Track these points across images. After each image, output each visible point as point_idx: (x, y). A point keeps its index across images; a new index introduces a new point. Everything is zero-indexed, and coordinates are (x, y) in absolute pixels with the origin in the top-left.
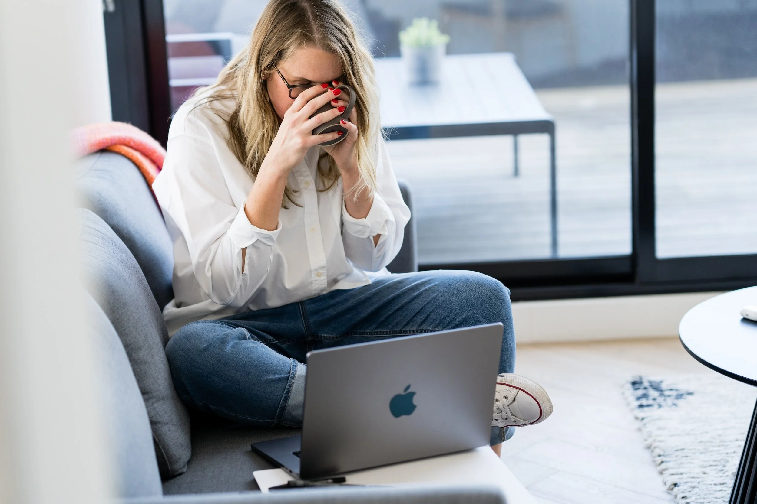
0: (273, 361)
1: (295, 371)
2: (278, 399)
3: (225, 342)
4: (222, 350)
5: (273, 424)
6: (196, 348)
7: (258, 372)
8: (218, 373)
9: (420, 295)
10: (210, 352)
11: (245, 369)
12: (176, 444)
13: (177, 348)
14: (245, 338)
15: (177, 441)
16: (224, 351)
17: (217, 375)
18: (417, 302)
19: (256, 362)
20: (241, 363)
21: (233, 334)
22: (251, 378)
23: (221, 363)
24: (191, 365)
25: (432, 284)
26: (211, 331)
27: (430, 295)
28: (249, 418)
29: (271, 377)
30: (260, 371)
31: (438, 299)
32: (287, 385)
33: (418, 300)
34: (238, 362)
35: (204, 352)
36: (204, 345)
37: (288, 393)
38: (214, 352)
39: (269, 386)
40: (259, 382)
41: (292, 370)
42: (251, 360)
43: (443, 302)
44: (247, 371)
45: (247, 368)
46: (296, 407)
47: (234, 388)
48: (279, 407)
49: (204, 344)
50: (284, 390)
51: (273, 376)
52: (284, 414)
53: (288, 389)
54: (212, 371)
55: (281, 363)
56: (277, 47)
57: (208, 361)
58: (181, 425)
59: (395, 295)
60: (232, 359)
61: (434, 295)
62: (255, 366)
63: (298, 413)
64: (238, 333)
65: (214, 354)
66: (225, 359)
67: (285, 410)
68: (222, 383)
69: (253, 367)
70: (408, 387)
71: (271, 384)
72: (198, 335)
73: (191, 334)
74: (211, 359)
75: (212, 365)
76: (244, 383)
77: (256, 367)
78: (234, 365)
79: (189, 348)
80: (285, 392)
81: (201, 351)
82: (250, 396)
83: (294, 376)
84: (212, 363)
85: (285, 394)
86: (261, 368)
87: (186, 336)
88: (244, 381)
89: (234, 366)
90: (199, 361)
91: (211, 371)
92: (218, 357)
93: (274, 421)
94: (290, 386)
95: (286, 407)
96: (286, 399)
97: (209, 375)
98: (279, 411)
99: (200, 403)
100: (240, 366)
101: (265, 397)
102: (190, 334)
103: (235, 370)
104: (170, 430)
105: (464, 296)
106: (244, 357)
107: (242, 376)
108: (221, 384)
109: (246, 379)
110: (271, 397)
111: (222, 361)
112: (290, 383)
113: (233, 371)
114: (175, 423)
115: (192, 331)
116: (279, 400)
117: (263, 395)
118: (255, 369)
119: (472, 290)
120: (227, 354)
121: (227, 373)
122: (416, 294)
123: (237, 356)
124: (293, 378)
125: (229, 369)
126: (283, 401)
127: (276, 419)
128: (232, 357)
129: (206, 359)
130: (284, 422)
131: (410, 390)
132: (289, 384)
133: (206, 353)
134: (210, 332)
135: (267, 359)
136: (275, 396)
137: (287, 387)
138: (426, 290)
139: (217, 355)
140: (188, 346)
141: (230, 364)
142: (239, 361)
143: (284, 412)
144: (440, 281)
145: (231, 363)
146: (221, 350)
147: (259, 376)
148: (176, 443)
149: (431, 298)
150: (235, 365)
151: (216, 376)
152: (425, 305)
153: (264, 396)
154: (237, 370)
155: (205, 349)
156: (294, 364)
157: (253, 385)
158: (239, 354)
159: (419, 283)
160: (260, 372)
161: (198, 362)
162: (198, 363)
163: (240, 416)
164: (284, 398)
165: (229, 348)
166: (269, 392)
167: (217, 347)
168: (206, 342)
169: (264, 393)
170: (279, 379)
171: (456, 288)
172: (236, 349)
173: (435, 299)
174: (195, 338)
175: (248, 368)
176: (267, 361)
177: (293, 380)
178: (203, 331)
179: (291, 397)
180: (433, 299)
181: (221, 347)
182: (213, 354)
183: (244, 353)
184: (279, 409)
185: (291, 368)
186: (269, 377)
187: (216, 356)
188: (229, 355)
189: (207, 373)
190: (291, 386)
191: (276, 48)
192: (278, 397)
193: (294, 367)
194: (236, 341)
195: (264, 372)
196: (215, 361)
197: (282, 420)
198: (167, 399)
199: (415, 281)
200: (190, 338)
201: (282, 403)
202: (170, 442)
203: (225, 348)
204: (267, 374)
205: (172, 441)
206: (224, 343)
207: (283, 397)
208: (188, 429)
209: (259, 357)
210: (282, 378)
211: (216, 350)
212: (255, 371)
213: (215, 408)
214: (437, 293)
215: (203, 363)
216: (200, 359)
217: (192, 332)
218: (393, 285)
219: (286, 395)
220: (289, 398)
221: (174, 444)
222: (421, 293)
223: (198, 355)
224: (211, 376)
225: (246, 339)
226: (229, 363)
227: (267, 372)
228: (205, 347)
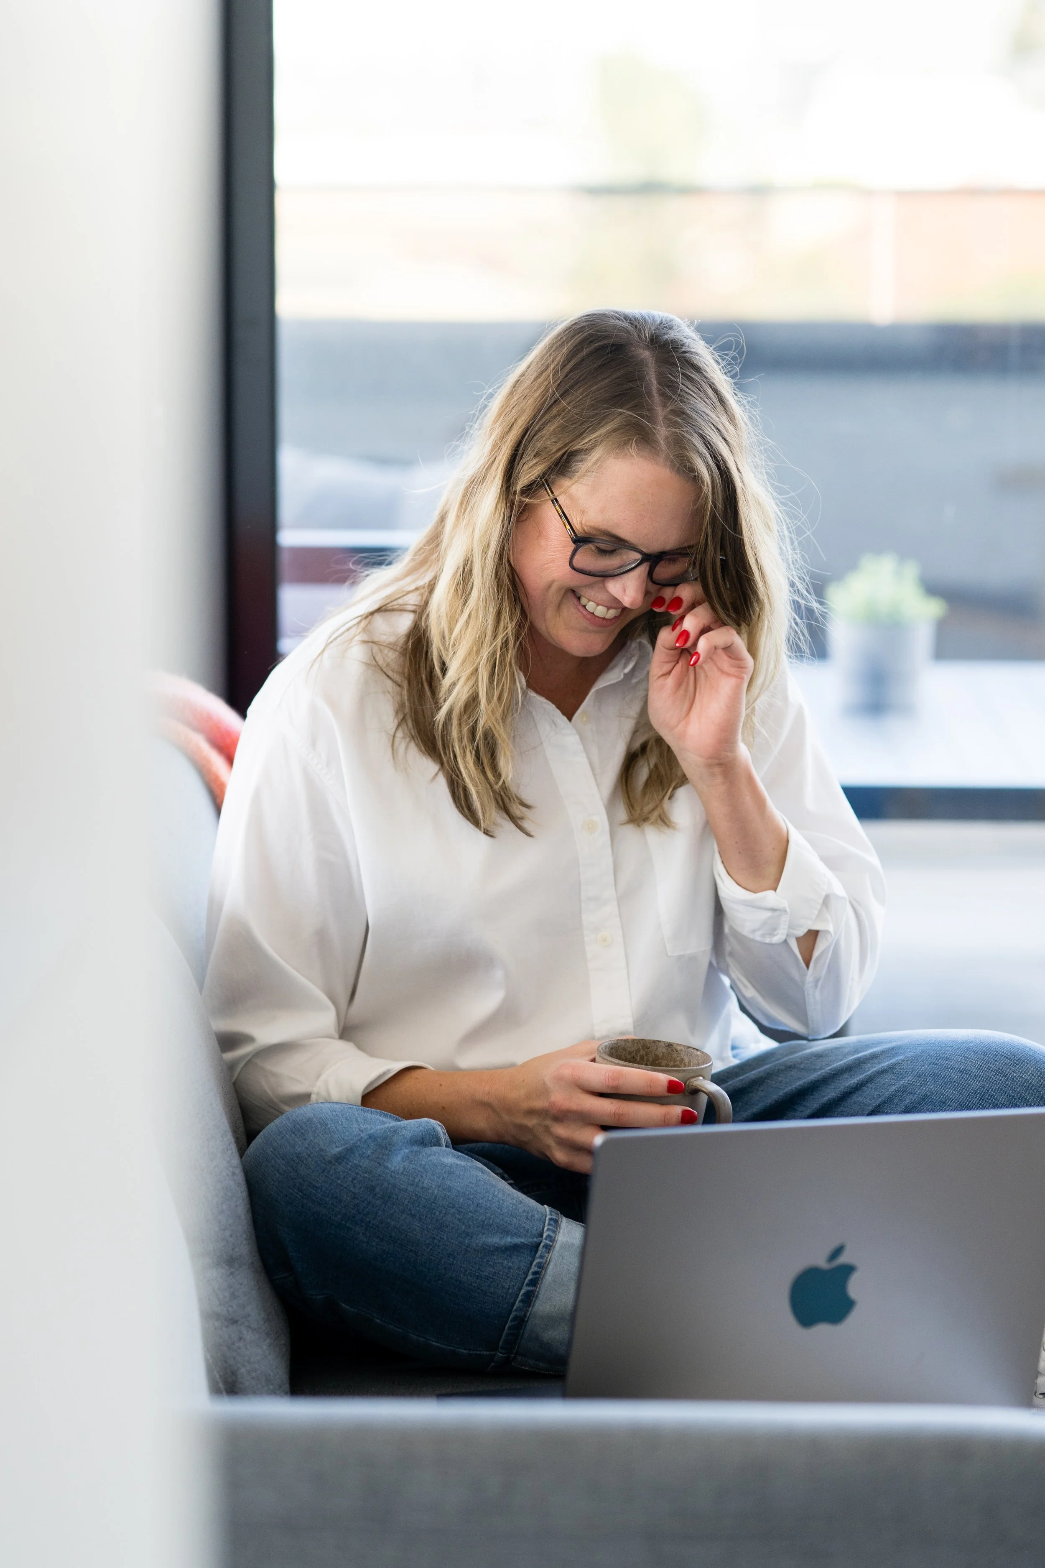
0: (501, 1202)
1: (554, 1232)
2: (508, 1296)
3: (390, 1145)
4: (380, 1164)
5: (492, 1364)
6: (316, 1154)
7: (464, 1223)
8: (368, 1219)
9: (867, 1082)
10: (351, 1166)
11: (435, 1214)
12: (254, 1374)
13: (270, 1153)
14: (437, 1143)
15: (257, 1366)
16: (385, 1167)
17: (363, 1224)
18: (860, 1099)
19: (461, 1200)
20: (425, 1198)
21: (409, 1128)
22: (445, 1238)
23: (375, 1195)
24: (301, 1194)
25: (897, 1056)
26: (357, 1120)
27: (893, 1082)
28: (434, 1343)
29: (495, 1240)
30: (471, 1223)
31: (911, 1093)
32: (534, 1263)
33: (861, 1095)
34: (416, 1195)
35: (337, 1164)
36: (338, 1149)
37: (534, 1283)
38: (361, 1166)
39: (489, 1261)
40: (466, 1250)
41: (548, 1229)
42: (449, 1194)
43: (923, 1100)
44: (437, 1220)
45: (437, 1213)
46: (552, 1321)
47: (403, 1261)
48: (511, 1316)
49: (337, 1147)
50: (526, 1275)
51: (501, 1238)
52: (523, 1334)
53: (535, 1273)
54: (352, 1211)
55: (520, 1210)
56: (561, 442)
57: (345, 1188)
58: (268, 1334)
59: (804, 1083)
60: (402, 1187)
61: (901, 1082)
62: (458, 1210)
63: (556, 1335)
64: (421, 1128)
65: (360, 1172)
66: (386, 1184)
67: (525, 1326)
68: (374, 1244)
69: (452, 1211)
70: (837, 1252)
71: (495, 1257)
72: (324, 1124)
73: (308, 1121)
74: (352, 1182)
75: (354, 1198)
76: (429, 1250)
77: (460, 1212)
78: (406, 1202)
79: (300, 1154)
80: (526, 1281)
81: (330, 1162)
82: (440, 1282)
83: (551, 1244)
84: (353, 1193)
85: (528, 1285)
86: (472, 1217)
87: (295, 1126)
88: (429, 1244)
89: (407, 1205)
90: (322, 1186)
91: (350, 1212)
92: (369, 1179)
93: (495, 1355)
94: (540, 1266)
95: (526, 1319)
96: (529, 1298)
97: (343, 1222)
98: (510, 1328)
99: (316, 1295)
100: (421, 1206)
101: (479, 1289)
102: (305, 1120)
103: (408, 1215)
104: (240, 1339)
105: (975, 1085)
106: (433, 1186)
107: (426, 1232)
108: (373, 1246)
109: (434, 1238)
110: (492, 1290)
111: (377, 1190)
112: (541, 1260)
113: (404, 1216)
114: (254, 1326)
115: (311, 1115)
116: (512, 1301)
117: (474, 1284)
118: (457, 1216)
119: (998, 1071)
120: (393, 1174)
121: (389, 1221)
122: (858, 1081)
123: (417, 1180)
124: (548, 1248)
125: (395, 1212)
126: (520, 1302)
127: (502, 1348)
128: (403, 1182)
129: (339, 1182)
130: (519, 1358)
131: (843, 1259)
132: (539, 1263)
133: (340, 1168)
134: (354, 1122)
135: (488, 1197)
136: (503, 1287)
137: (534, 1269)
138: (883, 1072)
139: (366, 1175)
140: (299, 1149)
141: (397, 1199)
142: (419, 1194)
143: (522, 1331)
144: (919, 1050)
145: (399, 1198)
146: (378, 1163)
147: (467, 1234)
148: (255, 1371)
149: (893, 1088)
150: (409, 1202)
151: (362, 1227)
152: (879, 1106)
153: (474, 1286)
154: (414, 1216)
155: (339, 1159)
156: (554, 1217)
157: (449, 1255)
158: (422, 1177)
159: (865, 1056)
160: (470, 1226)
161: (318, 1188)
162: (319, 1190)
163: (412, 1335)
164: (523, 1295)
165: (397, 1162)
166: (487, 1278)
167: (369, 1156)
168: (342, 1142)
169: (477, 1279)
170: (515, 1248)
171: (957, 1066)
172: (414, 1164)
173: (903, 1092)
174: (317, 1131)
175: (440, 1212)
176: (488, 1200)
177: (549, 1253)
178: (337, 1118)
179: (541, 1296)
180: (898, 1091)
181: (378, 1158)
182: (357, 1171)
183: (432, 1174)
184: (511, 1321)
185: (546, 1223)
186: (490, 1240)
187: (364, 1177)
188: (395, 1177)
189: (339, 1216)
190: (542, 1267)
191: (559, 445)
192: (510, 1291)
193: (552, 1222)
194: (415, 1148)
195: (478, 1227)
196: (361, 1188)
197: (515, 1351)
198: (240, 1266)
199: (856, 1051)
200: (303, 1131)
201: (518, 1307)
202: (239, 1365)
203: (388, 1159)
204: (485, 1232)
205: (244, 1366)
206: (386, 1148)
207: (521, 1294)
208: (284, 1350)
209: (469, 1189)
210: (524, 1246)
211: (365, 1163)
212: (458, 1222)
213: (352, 1309)
214: (910, 1077)
215: (332, 1191)
216: (324, 1182)
217: (309, 1118)
218: (801, 1063)
219: (530, 1288)
220: (537, 1296)
221: (249, 1372)
222: (870, 1080)
223: (321, 1171)
224: (348, 1225)
225: (440, 1145)
226: (395, 1197)
227: (486, 1226)
228: (340, 1153)
